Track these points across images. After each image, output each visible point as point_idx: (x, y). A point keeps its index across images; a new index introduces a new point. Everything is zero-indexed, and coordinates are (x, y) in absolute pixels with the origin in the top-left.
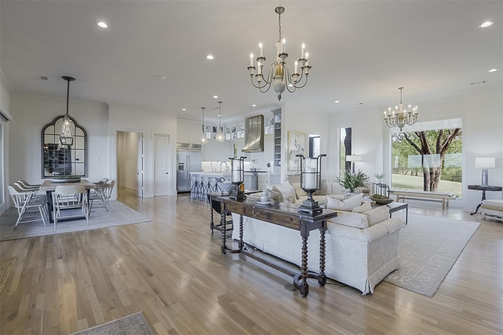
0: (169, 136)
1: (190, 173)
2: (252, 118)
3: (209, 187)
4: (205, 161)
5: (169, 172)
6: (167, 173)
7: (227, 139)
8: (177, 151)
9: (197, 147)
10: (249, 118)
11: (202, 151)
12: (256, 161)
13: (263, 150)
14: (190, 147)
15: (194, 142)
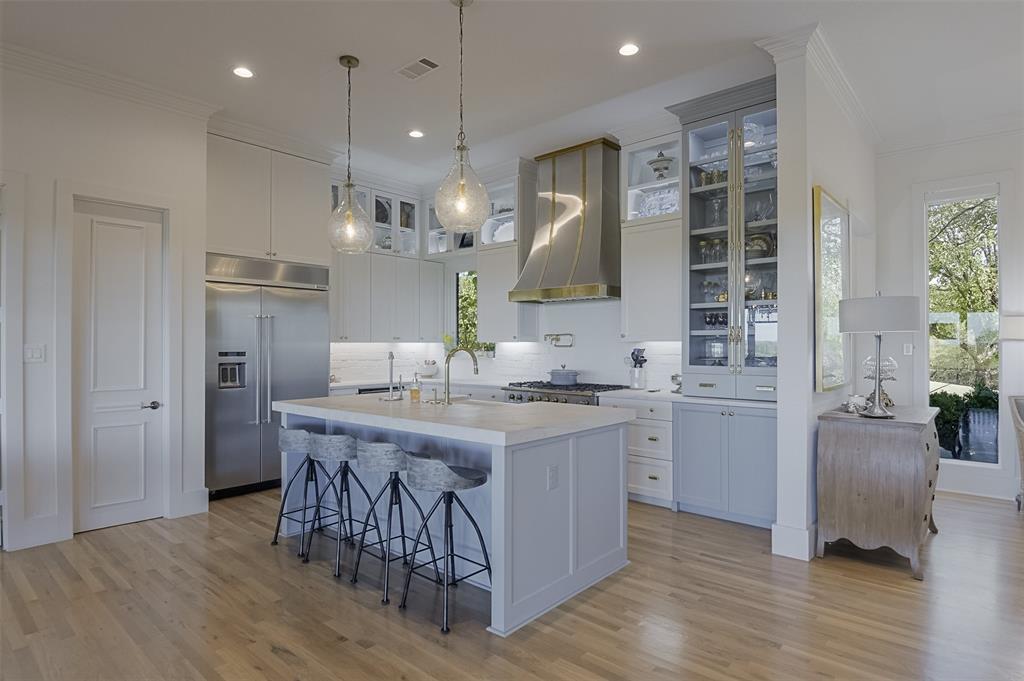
0: (162, 215)
1: (277, 406)
2: (553, 156)
3: (396, 498)
4: (343, 339)
5: (165, 399)
6: (155, 406)
7: (432, 250)
8: (211, 296)
9: (309, 278)
10: (539, 159)
11: (332, 294)
12: (564, 341)
13: (615, 292)
14: (278, 279)
15: (291, 252)
